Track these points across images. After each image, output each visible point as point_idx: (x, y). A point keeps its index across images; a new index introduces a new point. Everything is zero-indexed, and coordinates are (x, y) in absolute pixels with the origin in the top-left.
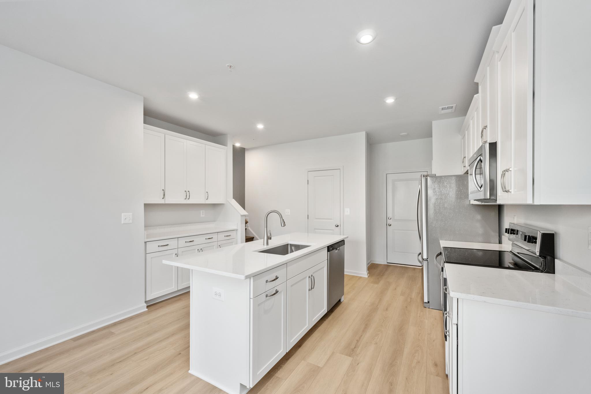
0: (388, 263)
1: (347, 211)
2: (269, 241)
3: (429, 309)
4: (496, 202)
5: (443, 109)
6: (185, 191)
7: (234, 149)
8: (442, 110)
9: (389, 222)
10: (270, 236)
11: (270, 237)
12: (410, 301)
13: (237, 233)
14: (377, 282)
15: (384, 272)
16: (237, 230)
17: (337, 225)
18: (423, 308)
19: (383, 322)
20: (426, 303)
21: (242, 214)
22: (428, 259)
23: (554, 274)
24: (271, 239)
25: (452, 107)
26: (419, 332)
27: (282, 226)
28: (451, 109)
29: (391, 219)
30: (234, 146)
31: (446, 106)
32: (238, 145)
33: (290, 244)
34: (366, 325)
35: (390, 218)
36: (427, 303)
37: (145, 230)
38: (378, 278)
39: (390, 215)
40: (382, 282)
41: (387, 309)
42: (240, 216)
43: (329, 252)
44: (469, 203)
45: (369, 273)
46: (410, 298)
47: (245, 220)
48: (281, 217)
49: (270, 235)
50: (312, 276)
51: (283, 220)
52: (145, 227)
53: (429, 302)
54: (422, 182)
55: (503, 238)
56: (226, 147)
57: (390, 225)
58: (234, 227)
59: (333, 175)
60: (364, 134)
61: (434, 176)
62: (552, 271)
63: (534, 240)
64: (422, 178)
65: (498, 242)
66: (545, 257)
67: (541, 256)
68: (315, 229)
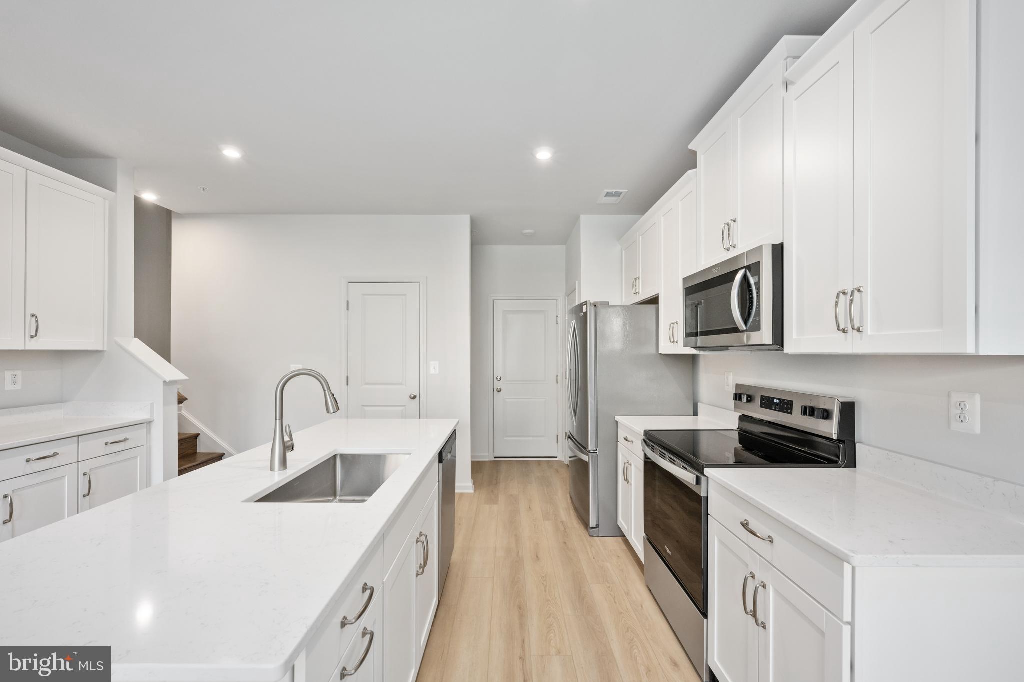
0: (495, 457)
1: (434, 368)
2: (289, 454)
3: (599, 537)
4: (783, 350)
5: (608, 194)
7: (140, 208)
8: (606, 196)
9: (498, 385)
10: (288, 441)
11: (290, 443)
12: (565, 529)
13: (149, 432)
14: (493, 500)
15: (497, 477)
16: (149, 423)
17: (413, 396)
18: (590, 538)
19: (545, 591)
20: (593, 528)
21: (168, 380)
22: (597, 449)
23: (855, 467)
24: (292, 448)
25: (618, 194)
26: (611, 594)
27: (328, 411)
28: (616, 198)
29: (501, 379)
30: (138, 202)
31: (614, 191)
32: (149, 197)
33: (342, 455)
34: (520, 607)
35: (499, 377)
36: (595, 528)
38: (493, 491)
39: (499, 373)
40: (502, 498)
41: (537, 556)
42: (160, 385)
43: (441, 464)
44: (653, 351)
45: (474, 483)
46: (561, 522)
47: (178, 395)
48: (326, 386)
49: (289, 439)
50: (421, 534)
51: (333, 395)
53: (598, 526)
54: (586, 313)
55: (700, 406)
56: (114, 193)
57: (499, 391)
58: (142, 415)
59: (405, 295)
60: (466, 220)
61: (606, 304)
62: (852, 463)
63: (826, 414)
64: (585, 307)
65: (692, 413)
66: (843, 442)
67: (840, 440)
68: (364, 406)
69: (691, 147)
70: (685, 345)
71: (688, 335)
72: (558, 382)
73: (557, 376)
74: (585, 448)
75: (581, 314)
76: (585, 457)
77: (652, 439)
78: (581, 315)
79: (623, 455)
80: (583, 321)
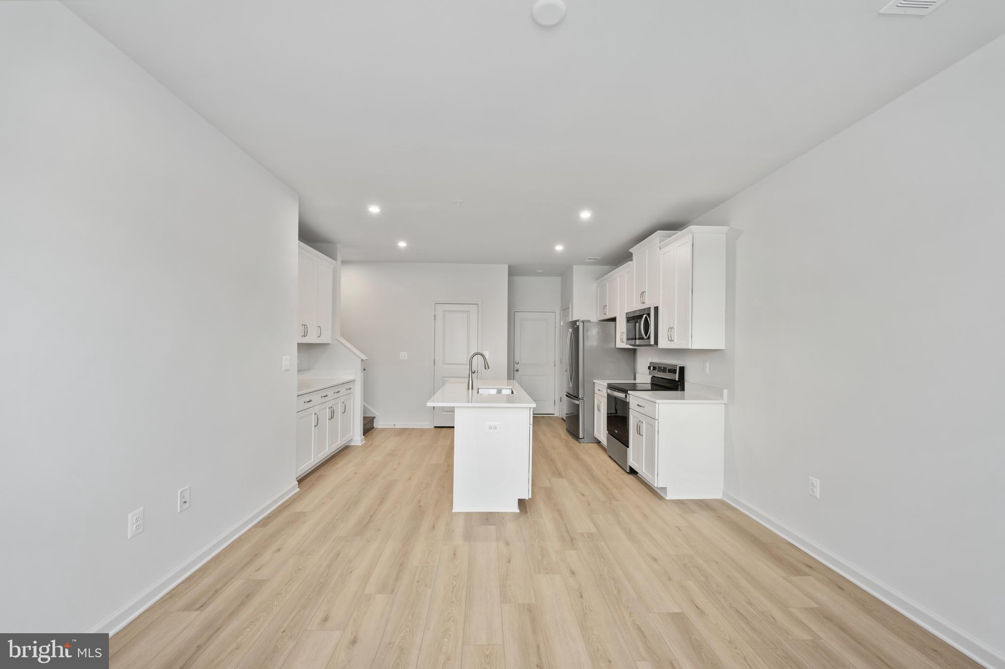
3: (585, 443)
4: (658, 346)
6: (319, 327)
9: (517, 366)
13: (354, 386)
16: (355, 381)
18: (580, 444)
22: (583, 397)
23: (684, 391)
27: (486, 368)
35: (518, 363)
36: (582, 439)
37: (298, 374)
39: (517, 360)
42: (360, 360)
44: (614, 347)
52: (298, 371)
53: (584, 438)
54: (578, 326)
55: (637, 375)
56: (335, 262)
57: (517, 371)
58: (351, 378)
59: (469, 311)
60: (506, 267)
61: (589, 321)
62: (683, 389)
63: (674, 372)
64: (578, 323)
65: (633, 379)
66: (680, 382)
67: (679, 381)
68: (443, 377)
69: (630, 250)
70: (626, 344)
71: (628, 339)
72: (555, 366)
73: (555, 361)
74: (577, 398)
75: (576, 326)
76: (577, 402)
77: (611, 387)
78: (574, 326)
79: (597, 399)
80: (576, 330)
